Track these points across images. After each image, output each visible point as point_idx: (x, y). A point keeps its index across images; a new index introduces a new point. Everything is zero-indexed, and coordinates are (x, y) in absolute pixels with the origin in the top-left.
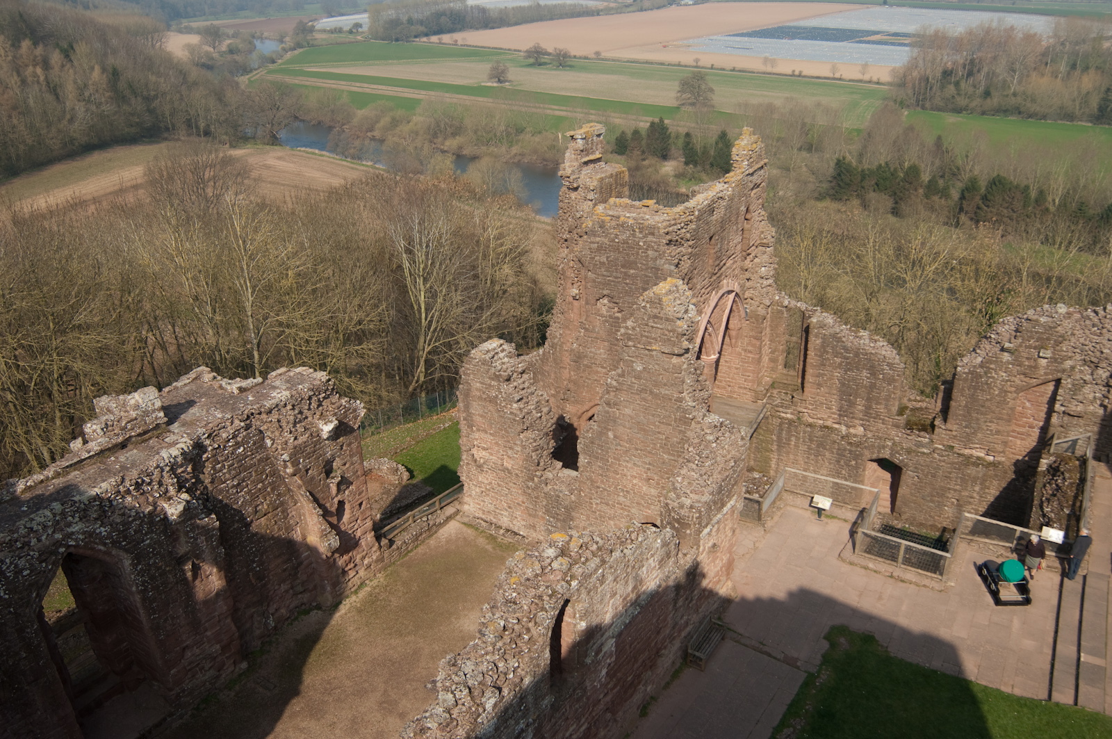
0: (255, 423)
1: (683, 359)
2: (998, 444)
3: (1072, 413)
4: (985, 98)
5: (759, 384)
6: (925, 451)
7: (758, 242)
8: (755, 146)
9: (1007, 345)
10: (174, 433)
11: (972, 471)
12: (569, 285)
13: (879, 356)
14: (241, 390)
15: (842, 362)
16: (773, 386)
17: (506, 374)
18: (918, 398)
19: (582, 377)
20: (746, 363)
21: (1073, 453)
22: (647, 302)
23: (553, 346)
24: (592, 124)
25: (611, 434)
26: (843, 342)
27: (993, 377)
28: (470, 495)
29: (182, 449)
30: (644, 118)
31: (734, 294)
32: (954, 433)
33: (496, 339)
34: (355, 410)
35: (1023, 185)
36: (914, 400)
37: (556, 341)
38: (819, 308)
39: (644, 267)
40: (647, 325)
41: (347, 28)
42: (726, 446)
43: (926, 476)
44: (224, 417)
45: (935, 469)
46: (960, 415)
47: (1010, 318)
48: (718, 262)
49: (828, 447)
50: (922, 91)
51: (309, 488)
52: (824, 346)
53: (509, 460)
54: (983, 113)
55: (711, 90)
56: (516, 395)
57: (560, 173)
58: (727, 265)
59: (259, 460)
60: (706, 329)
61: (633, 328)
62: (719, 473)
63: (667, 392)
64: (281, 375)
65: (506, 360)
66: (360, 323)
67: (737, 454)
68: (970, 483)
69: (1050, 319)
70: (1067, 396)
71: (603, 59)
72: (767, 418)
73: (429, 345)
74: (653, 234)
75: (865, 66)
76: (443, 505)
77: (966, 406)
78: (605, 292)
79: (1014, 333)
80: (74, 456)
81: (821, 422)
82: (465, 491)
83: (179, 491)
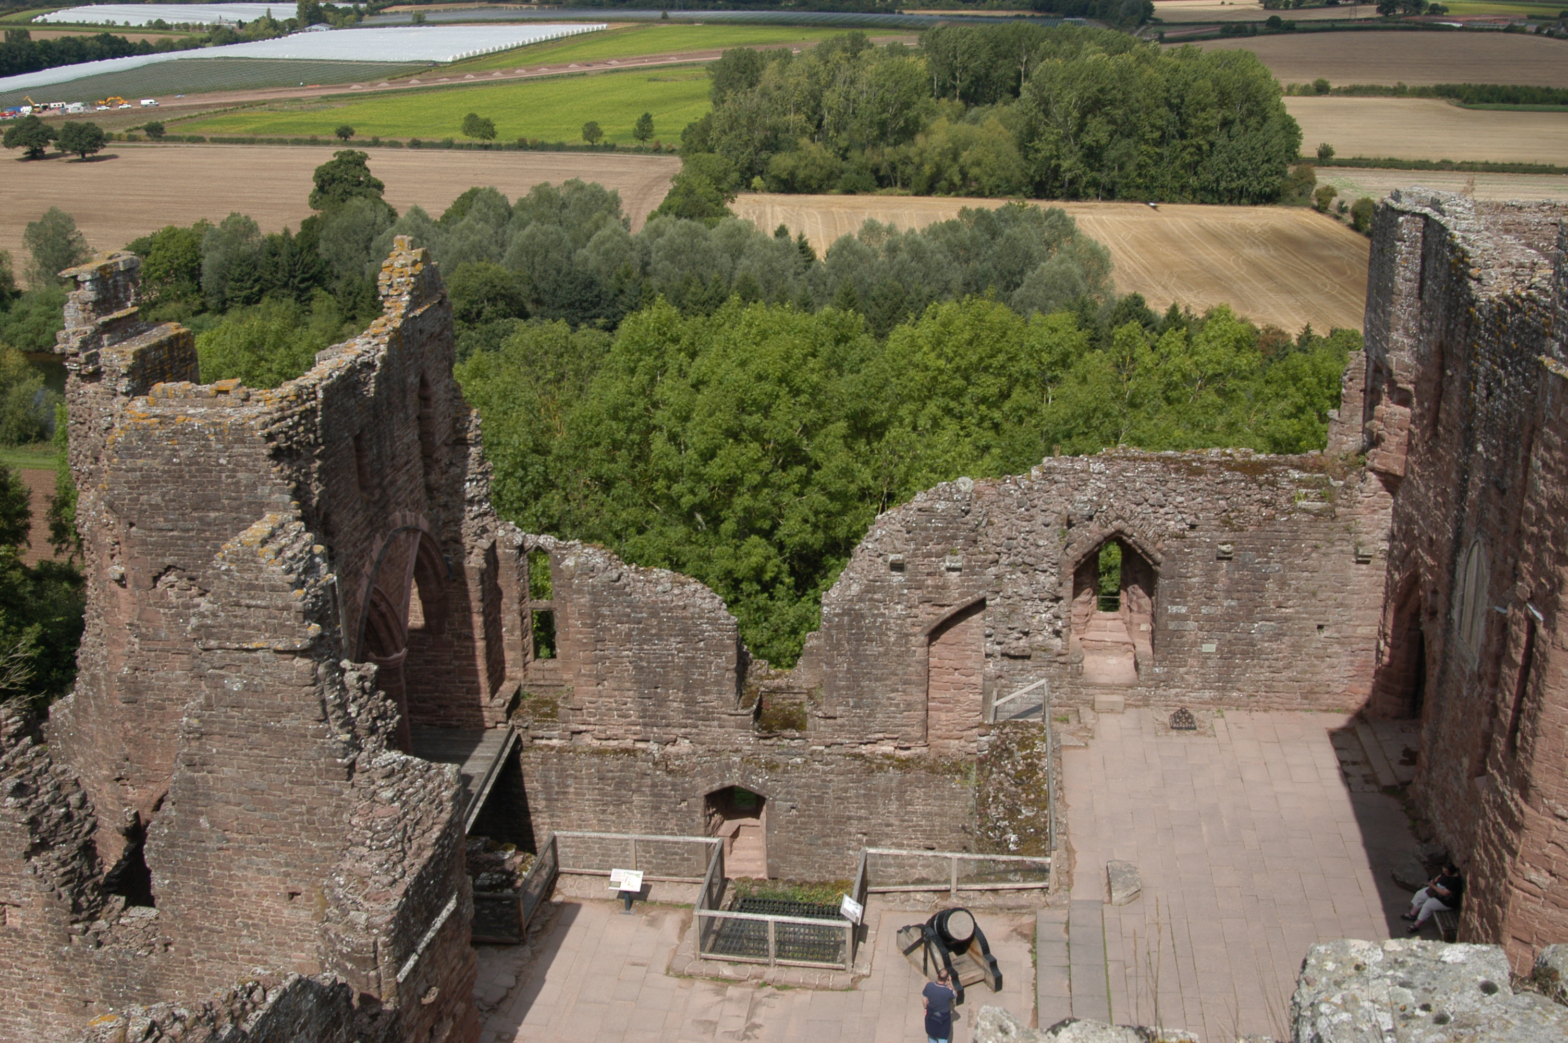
1: (313, 657)
2: (912, 725)
3: (1013, 652)
5: (494, 692)
6: (798, 762)
7: (453, 437)
9: (893, 556)
11: (880, 779)
12: (105, 559)
13: (691, 610)
15: (631, 630)
16: (520, 693)
22: (231, 561)
23: (92, 684)
25: (204, 822)
26: (627, 594)
27: (883, 615)
31: (419, 535)
32: (839, 721)
37: (95, 672)
38: (577, 541)
39: (234, 504)
40: (238, 604)
43: (808, 804)
45: (819, 788)
46: (842, 687)
48: (377, 480)
49: (634, 786)
52: (595, 606)
57: (58, 349)
58: (397, 484)
61: (215, 615)
62: (415, 855)
63: (295, 723)
68: (880, 801)
69: (950, 504)
70: (1001, 626)
72: (519, 753)
74: (242, 441)
77: (849, 670)
78: (169, 560)
79: (900, 536)
81: (615, 743)
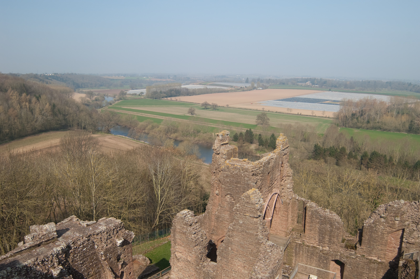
0: (92, 238)
1: (258, 219)
2: (382, 255)
3: (410, 243)
4: (368, 123)
5: (288, 229)
6: (353, 257)
7: (286, 175)
8: (284, 140)
9: (382, 215)
10: (59, 241)
11: (372, 265)
12: (215, 189)
13: (333, 219)
14: (88, 225)
15: (319, 221)
16: (293, 230)
17: (190, 223)
18: (349, 236)
19: (219, 225)
20: (282, 221)
21: (412, 259)
22: (244, 197)
23: (208, 213)
24: (225, 131)
25: (230, 248)
26: (319, 213)
27: (378, 228)
28: (174, 271)
29: (62, 248)
30: (244, 129)
31: (277, 194)
32: (364, 250)
33: (186, 209)
34: (131, 235)
35: (384, 155)
36: (348, 236)
37: (209, 211)
38: (310, 200)
39: (243, 184)
40: (244, 206)
41: (138, 94)
42: (275, 254)
43: (354, 267)
44: (80, 236)
45: (358, 264)
46: (366, 243)
47: (383, 205)
48: (271, 182)
49: (315, 255)
50: (345, 121)
51: (110, 266)
52: (312, 215)
53: (190, 257)
54: (367, 129)
55: (269, 119)
56: (194, 231)
57: (213, 148)
58: (275, 183)
59: (91, 254)
60: (267, 207)
61: (239, 207)
62: (272, 265)
63: (252, 232)
64: (103, 220)
65: (190, 218)
66: (135, 201)
67: (279, 257)
68: (372, 270)
69: (398, 205)
70: (408, 236)
71: (229, 107)
72: (291, 243)
73: (161, 210)
74: (247, 171)
75: (324, 112)
76: (163, 275)
77: (368, 239)
78: (229, 193)
79: (385, 211)
80: (19, 248)
81: (312, 245)
82: (172, 269)
83: (59, 265)
